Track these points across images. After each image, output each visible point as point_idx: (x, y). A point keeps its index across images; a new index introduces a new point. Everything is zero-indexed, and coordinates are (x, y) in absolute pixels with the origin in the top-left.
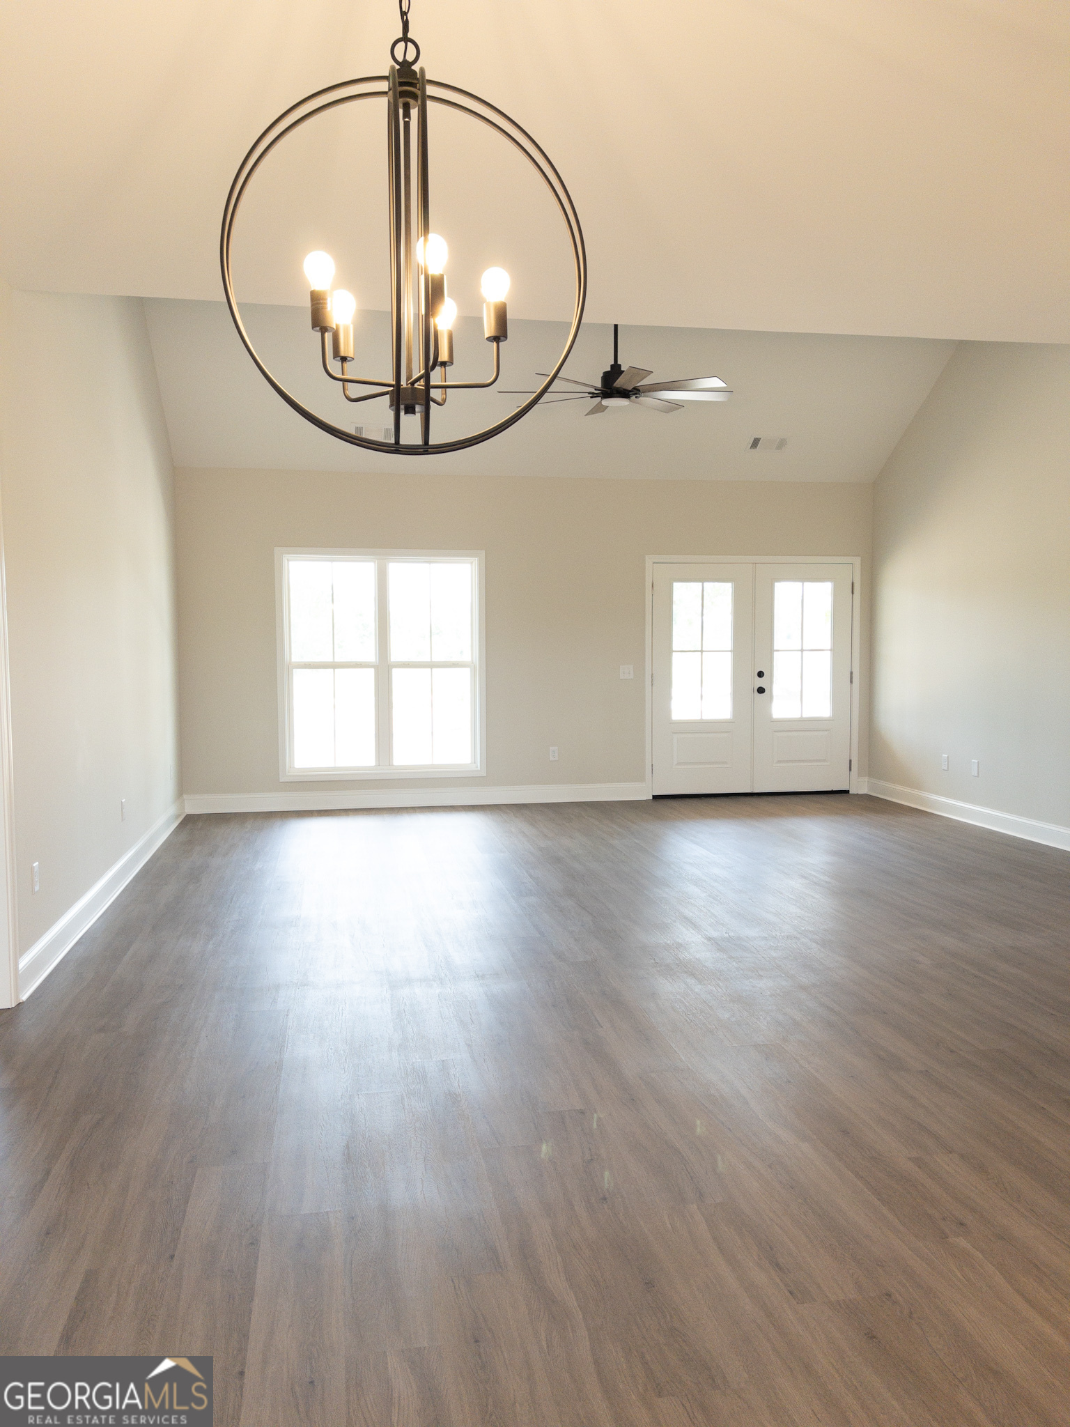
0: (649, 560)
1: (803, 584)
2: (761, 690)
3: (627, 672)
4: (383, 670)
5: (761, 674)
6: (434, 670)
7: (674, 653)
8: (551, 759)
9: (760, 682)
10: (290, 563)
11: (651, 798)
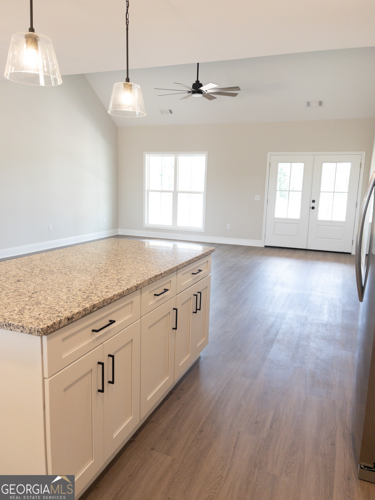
0: (269, 154)
1: (336, 164)
2: (313, 208)
3: (257, 198)
4: (175, 194)
5: (314, 201)
6: (191, 194)
7: (277, 191)
8: (228, 228)
9: (313, 205)
10: (150, 157)
11: (264, 246)
